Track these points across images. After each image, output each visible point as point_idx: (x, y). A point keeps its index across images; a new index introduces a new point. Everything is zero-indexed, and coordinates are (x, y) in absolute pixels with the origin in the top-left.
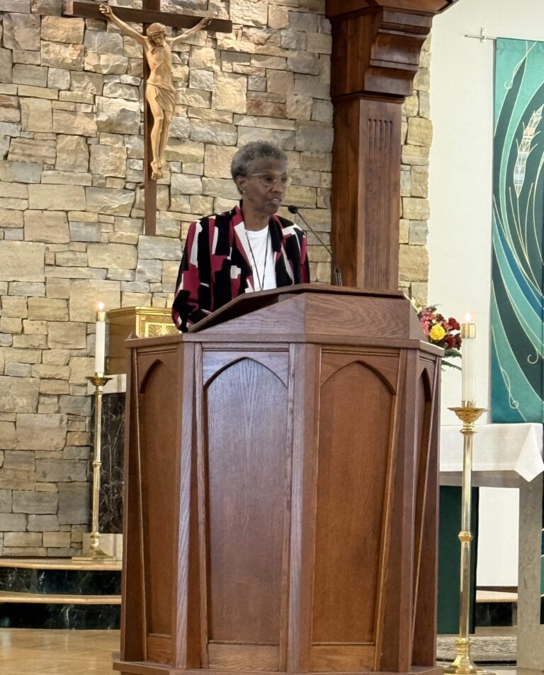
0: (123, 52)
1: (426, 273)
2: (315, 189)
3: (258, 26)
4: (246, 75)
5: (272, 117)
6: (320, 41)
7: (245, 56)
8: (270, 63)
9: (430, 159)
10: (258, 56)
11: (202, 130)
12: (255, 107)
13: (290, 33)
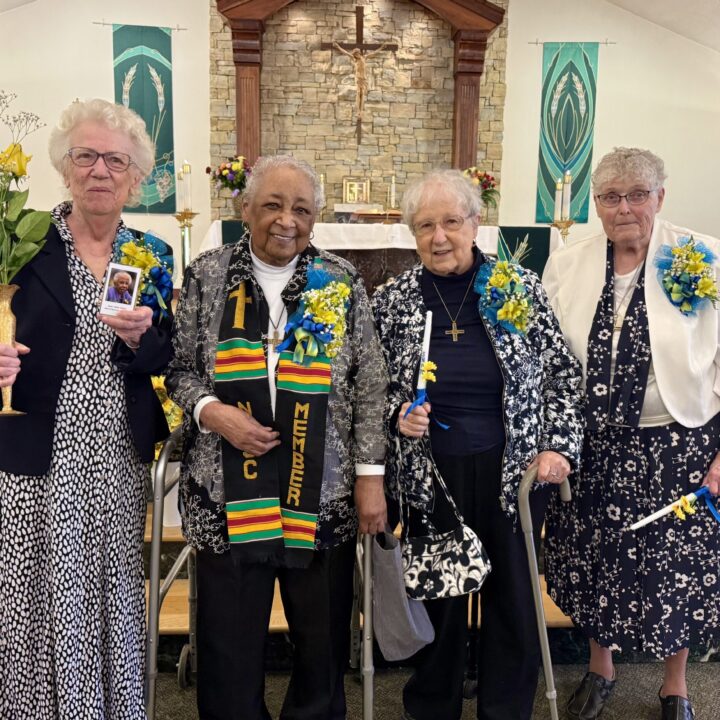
1: (501, 156)
2: (445, 120)
3: (417, 47)
4: (411, 70)
5: (424, 88)
6: (448, 51)
7: (410, 61)
8: (423, 64)
9: (506, 102)
10: (416, 61)
11: (388, 96)
12: (415, 84)
13: (433, 49)
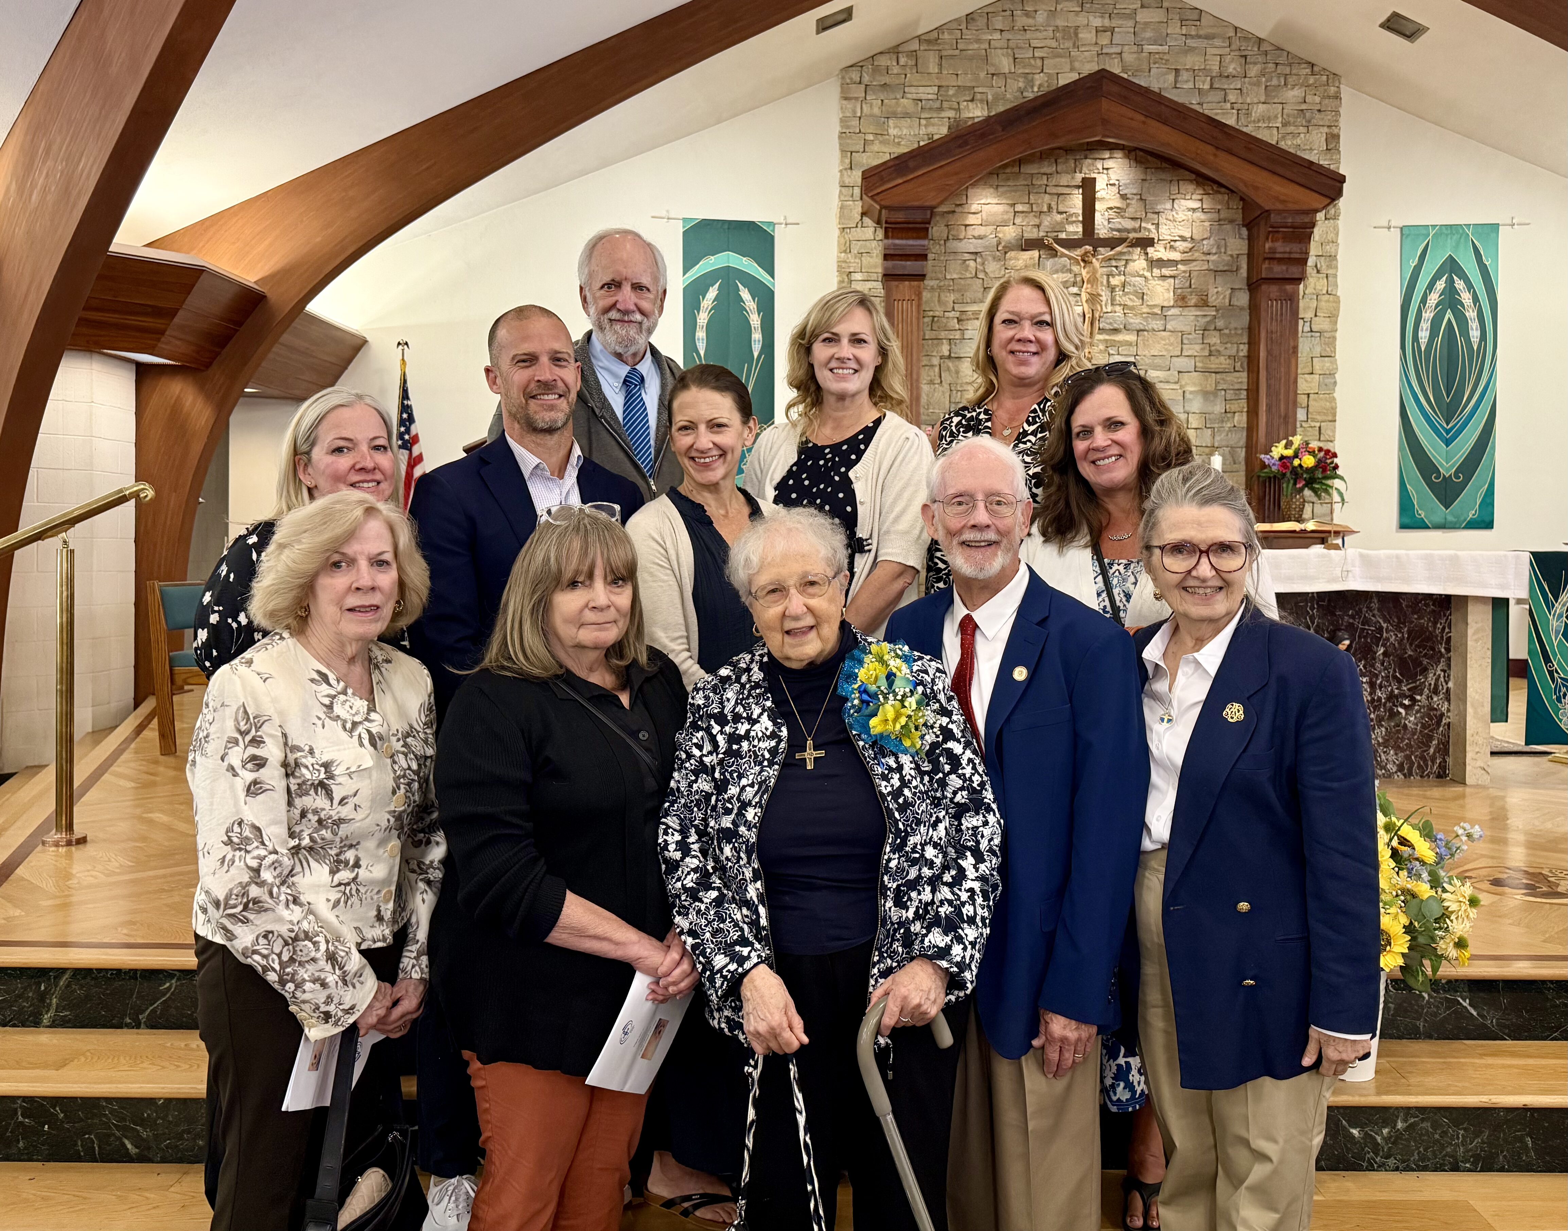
0: (1070, 271)
1: (1334, 415)
2: (1233, 358)
3: (1183, 239)
4: (1174, 277)
5: (1196, 306)
6: (1238, 245)
7: (1173, 263)
8: (1193, 266)
9: (1339, 326)
10: (1183, 262)
11: (1136, 321)
12: (1181, 301)
13: (1212, 241)
